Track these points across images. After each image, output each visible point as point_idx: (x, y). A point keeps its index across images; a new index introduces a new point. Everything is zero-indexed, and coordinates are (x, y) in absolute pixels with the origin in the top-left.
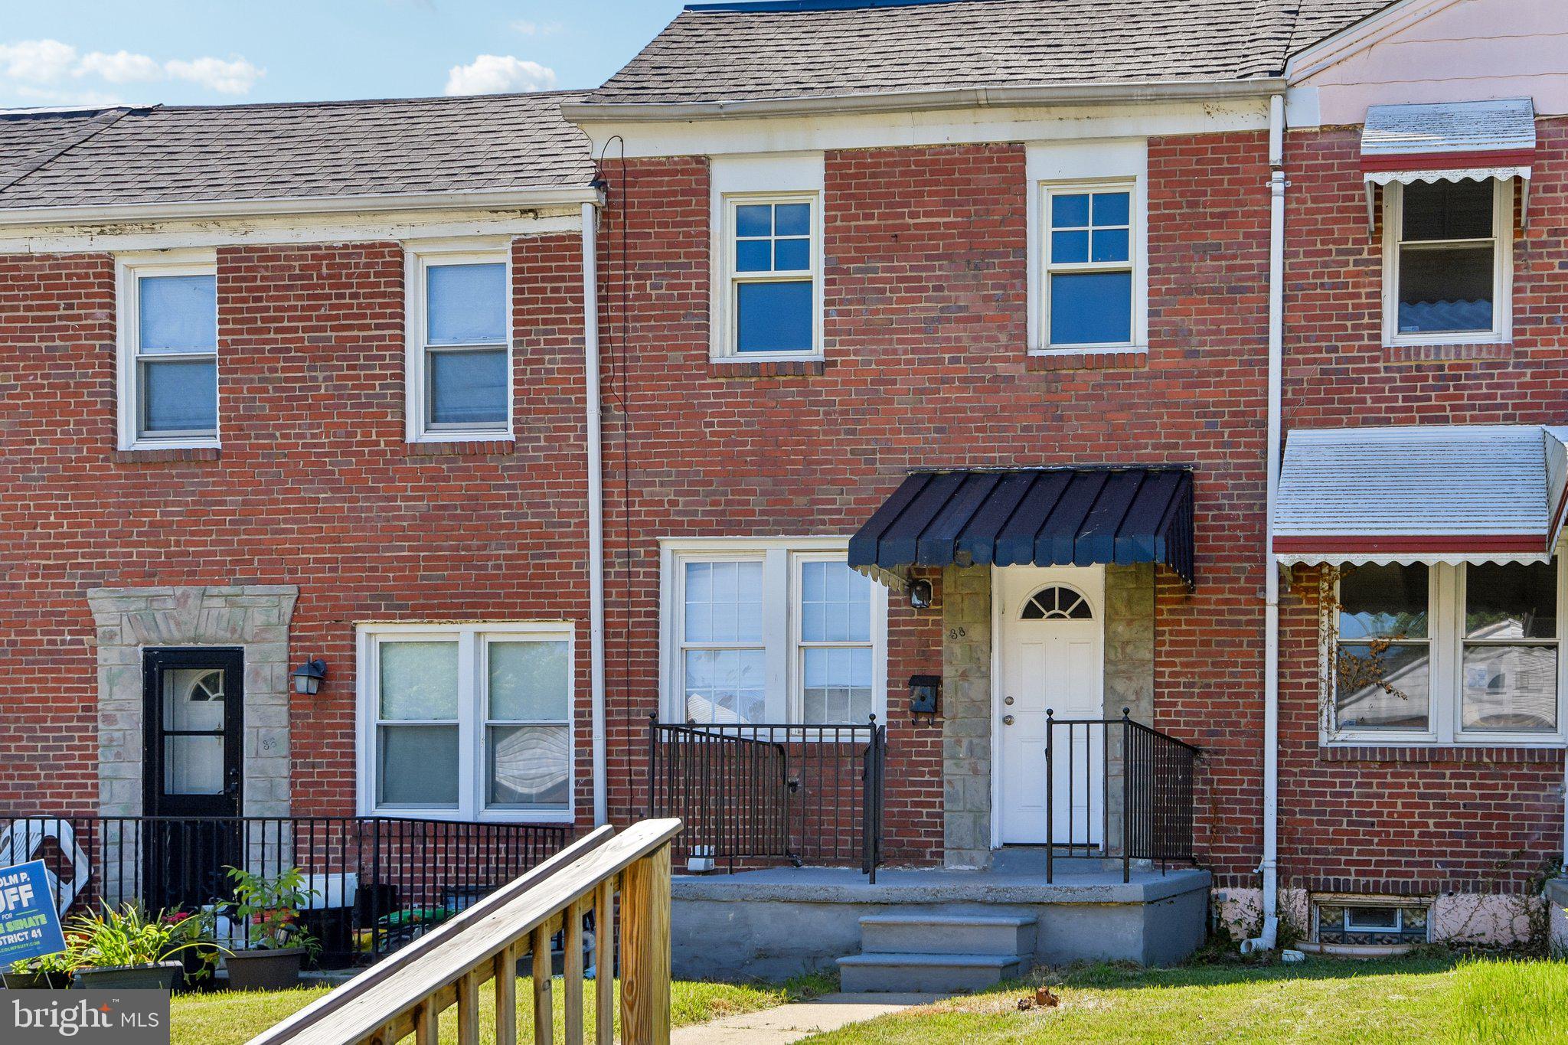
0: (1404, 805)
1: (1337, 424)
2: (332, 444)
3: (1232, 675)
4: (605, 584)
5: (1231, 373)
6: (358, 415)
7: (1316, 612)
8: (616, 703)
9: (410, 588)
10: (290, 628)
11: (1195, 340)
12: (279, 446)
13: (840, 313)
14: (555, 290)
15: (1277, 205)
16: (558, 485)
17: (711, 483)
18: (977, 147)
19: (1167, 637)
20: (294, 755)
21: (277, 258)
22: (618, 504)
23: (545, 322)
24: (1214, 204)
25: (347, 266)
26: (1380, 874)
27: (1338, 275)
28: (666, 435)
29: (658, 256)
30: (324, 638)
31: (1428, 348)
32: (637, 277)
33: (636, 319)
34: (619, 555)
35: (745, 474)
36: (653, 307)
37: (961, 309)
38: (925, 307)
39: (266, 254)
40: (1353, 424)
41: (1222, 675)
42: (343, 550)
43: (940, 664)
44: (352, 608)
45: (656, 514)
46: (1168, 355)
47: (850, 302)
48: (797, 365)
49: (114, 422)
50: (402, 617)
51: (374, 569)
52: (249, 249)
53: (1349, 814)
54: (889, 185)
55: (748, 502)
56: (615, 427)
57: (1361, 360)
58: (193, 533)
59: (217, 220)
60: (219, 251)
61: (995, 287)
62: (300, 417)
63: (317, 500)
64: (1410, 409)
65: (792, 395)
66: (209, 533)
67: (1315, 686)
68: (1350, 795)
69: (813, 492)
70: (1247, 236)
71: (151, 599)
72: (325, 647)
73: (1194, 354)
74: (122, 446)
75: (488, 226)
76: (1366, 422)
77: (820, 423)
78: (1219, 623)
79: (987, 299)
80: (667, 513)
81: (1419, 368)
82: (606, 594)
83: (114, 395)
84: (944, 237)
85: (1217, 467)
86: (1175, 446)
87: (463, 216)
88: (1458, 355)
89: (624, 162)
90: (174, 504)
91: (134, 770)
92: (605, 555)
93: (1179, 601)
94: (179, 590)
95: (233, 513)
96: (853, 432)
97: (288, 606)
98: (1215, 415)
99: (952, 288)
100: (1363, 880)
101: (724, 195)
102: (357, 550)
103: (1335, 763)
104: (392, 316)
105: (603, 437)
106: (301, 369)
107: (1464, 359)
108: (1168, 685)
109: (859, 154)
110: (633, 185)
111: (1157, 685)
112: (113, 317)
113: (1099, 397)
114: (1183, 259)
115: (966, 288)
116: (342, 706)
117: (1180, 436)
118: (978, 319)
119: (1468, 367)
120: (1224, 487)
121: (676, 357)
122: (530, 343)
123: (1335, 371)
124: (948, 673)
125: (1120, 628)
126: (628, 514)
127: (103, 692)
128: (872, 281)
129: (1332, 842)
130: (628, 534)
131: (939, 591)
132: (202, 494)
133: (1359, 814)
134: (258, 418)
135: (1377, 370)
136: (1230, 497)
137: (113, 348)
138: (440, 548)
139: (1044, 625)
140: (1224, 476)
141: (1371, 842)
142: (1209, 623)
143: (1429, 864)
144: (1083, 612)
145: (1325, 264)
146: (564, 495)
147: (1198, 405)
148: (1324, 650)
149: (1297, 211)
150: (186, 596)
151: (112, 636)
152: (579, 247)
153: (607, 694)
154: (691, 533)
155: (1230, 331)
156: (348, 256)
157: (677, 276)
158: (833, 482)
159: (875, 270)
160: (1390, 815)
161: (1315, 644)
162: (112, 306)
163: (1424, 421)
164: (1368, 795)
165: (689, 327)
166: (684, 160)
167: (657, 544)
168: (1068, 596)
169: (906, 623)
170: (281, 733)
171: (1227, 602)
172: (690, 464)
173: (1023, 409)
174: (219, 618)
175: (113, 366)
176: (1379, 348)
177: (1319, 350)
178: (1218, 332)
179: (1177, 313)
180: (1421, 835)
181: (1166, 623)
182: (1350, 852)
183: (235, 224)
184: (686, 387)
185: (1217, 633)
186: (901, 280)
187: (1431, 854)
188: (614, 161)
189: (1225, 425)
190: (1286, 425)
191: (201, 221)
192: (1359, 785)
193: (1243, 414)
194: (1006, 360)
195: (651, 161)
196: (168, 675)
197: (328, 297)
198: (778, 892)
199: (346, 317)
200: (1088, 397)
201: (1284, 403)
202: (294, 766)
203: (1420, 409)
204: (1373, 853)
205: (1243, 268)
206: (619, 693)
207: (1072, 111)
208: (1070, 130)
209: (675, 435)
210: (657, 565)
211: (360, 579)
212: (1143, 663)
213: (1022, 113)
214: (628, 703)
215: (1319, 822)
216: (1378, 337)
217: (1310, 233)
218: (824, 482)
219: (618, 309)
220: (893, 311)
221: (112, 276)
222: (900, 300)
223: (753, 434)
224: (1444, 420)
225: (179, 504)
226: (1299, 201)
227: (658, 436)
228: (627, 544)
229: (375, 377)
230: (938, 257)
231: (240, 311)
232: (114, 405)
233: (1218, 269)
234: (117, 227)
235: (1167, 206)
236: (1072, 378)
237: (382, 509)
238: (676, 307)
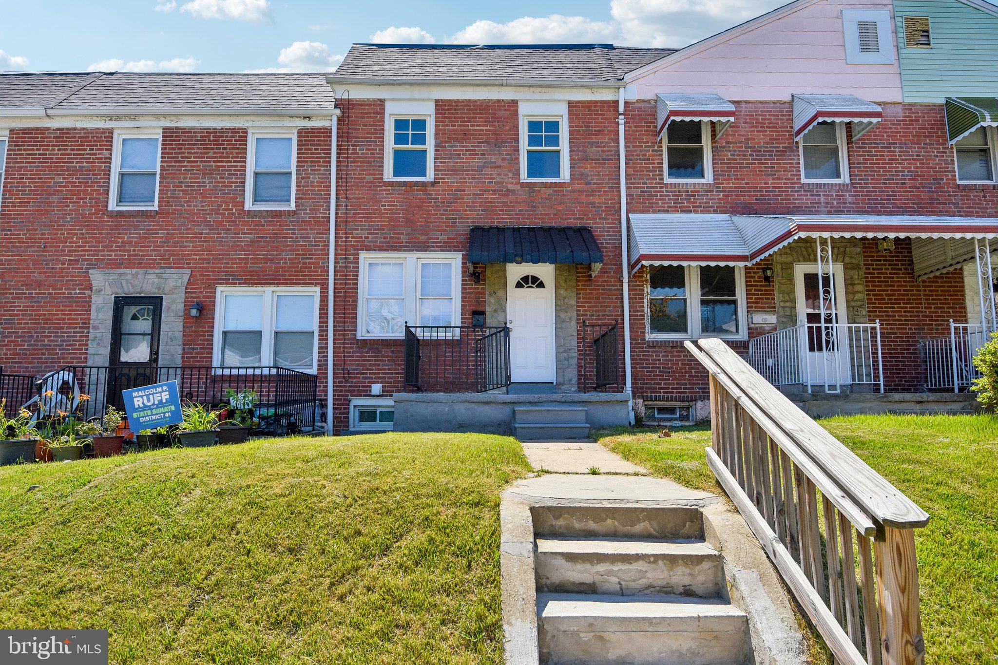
0: (682, 364)
1: (648, 212)
2: (210, 210)
3: (610, 311)
4: (335, 271)
5: (604, 191)
6: (224, 198)
7: (642, 286)
8: (338, 322)
9: (244, 271)
10: (186, 288)
11: (590, 178)
12: (186, 210)
13: (441, 163)
14: (317, 149)
15: (622, 128)
16: (315, 229)
17: (383, 230)
18: (499, 101)
19: (581, 296)
20: (184, 345)
21: (191, 132)
22: (342, 237)
23: (311, 162)
24: (595, 127)
25: (222, 137)
26: (673, 393)
27: (645, 155)
28: (364, 210)
29: (362, 137)
30: (202, 293)
31: (683, 184)
32: (352, 145)
33: (352, 162)
34: (341, 259)
35: (398, 226)
36: (360, 158)
37: (493, 163)
38: (477, 162)
39: (184, 131)
40: (654, 212)
41: (604, 311)
42: (213, 255)
43: (484, 306)
44: (216, 280)
45: (359, 242)
46: (578, 183)
47: (445, 158)
48: (423, 183)
49: (108, 198)
50: (239, 284)
51: (228, 263)
52: (177, 128)
53: (659, 368)
54: (462, 114)
55: (399, 238)
56: (341, 206)
57: (656, 187)
58: (142, 246)
59: (165, 116)
60: (164, 129)
61: (507, 155)
62: (196, 198)
63: (202, 233)
64: (676, 207)
65: (421, 195)
66: (149, 246)
67: (643, 315)
68: (659, 360)
69: (428, 234)
70: (609, 139)
71: (121, 274)
72: (202, 295)
73: (589, 183)
74: (110, 208)
75: (287, 122)
76: (659, 211)
77: (433, 206)
78: (603, 290)
79: (504, 159)
80: (364, 242)
81: (679, 191)
82: (335, 275)
83: (108, 187)
84: (485, 135)
85: (600, 227)
86: (583, 219)
87: (277, 118)
88: (695, 187)
89: (349, 100)
90: (134, 233)
91: (106, 351)
92: (335, 259)
93: (586, 281)
94: (134, 271)
95: (162, 238)
96: (447, 210)
97: (186, 278)
98: (598, 207)
99: (490, 155)
100: (666, 395)
101: (390, 115)
102: (220, 255)
103: (654, 347)
104: (242, 157)
105: (336, 210)
106: (198, 178)
107: (697, 188)
108: (583, 315)
109: (449, 101)
110: (352, 109)
111: (578, 315)
112: (111, 154)
113: (551, 199)
114: (584, 147)
115: (495, 155)
116: (208, 323)
117: (585, 215)
118: (499, 167)
119: (698, 191)
120: (603, 236)
121: (370, 178)
122: (304, 170)
123: (646, 192)
124: (488, 310)
125: (562, 292)
126: (346, 242)
127: (93, 315)
128: (454, 150)
129: (652, 380)
130: (346, 250)
131: (484, 276)
132: (148, 230)
133: (664, 368)
134: (177, 198)
135: (662, 192)
136: (606, 240)
137: (110, 167)
138: (259, 255)
139: (525, 291)
140: (604, 231)
141: (668, 380)
142: (598, 290)
143: (693, 388)
144: (542, 285)
145: (641, 151)
146: (317, 233)
147: (592, 203)
148: (645, 301)
149: (629, 131)
150: (137, 274)
151: (100, 290)
152: (330, 133)
153: (334, 318)
154: (374, 250)
155: (603, 175)
156: (223, 132)
157: (370, 146)
158: (438, 230)
159: (456, 146)
160: (676, 368)
161: (643, 298)
162: (111, 150)
163: (682, 211)
164: (666, 360)
165: (375, 166)
166: (374, 100)
167: (358, 254)
168: (535, 279)
169: (470, 289)
170: (179, 334)
171: (606, 281)
172: (374, 222)
173: (520, 203)
174: (153, 283)
175: (109, 175)
176: (663, 183)
177: (639, 183)
178: (599, 175)
179: (582, 167)
180: (690, 376)
181: (581, 290)
182: (660, 384)
183: (173, 118)
184: (373, 190)
185: (603, 294)
186: (467, 150)
187: (695, 384)
188: (345, 100)
189: (603, 211)
190: (628, 212)
191: (157, 116)
192: (663, 356)
193: (610, 207)
194: (512, 183)
195: (360, 100)
196: (126, 308)
197: (213, 149)
198: (469, 399)
199: (220, 157)
200: (546, 199)
201: (627, 203)
202: (184, 349)
203: (680, 207)
204: (670, 384)
205: (608, 151)
206: (340, 318)
207: (539, 89)
208: (537, 96)
209: (368, 210)
210: (358, 263)
211: (221, 267)
212: (572, 306)
213: (518, 89)
214: (344, 322)
215: (647, 372)
216: (662, 179)
217: (634, 139)
218: (433, 230)
219: (344, 158)
220: (464, 163)
221: (112, 138)
222: (467, 159)
223: (403, 210)
224: (690, 211)
225: (136, 234)
226: (629, 127)
227: (360, 210)
228: (346, 254)
229: (232, 182)
230: (483, 142)
231: (172, 153)
232: (108, 191)
233: (598, 151)
234: (118, 118)
235: (577, 126)
236: (539, 191)
237: (233, 238)
238: (370, 158)
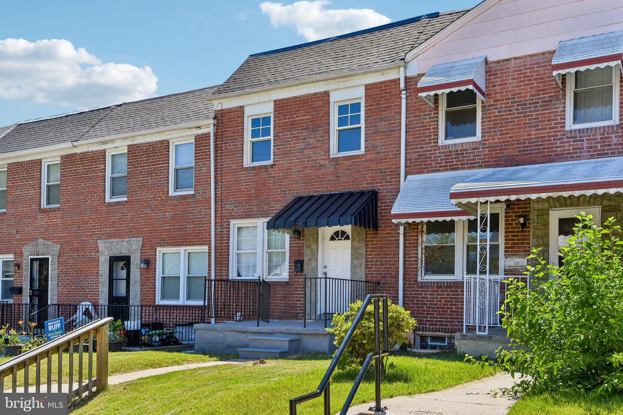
0: (445, 301)
1: (423, 172)
2: (152, 198)
3: (390, 258)
4: (216, 235)
5: (390, 158)
6: (157, 189)
7: (417, 236)
8: (218, 270)
9: (169, 237)
10: (141, 250)
11: (379, 148)
12: (140, 199)
13: (277, 149)
14: (205, 149)
15: (404, 102)
16: (204, 206)
17: (242, 203)
18: (315, 94)
19: (370, 246)
20: (141, 285)
21: (140, 147)
22: (219, 211)
23: (202, 159)
24: (385, 104)
25: (156, 147)
26: (437, 325)
27: (423, 123)
28: (232, 189)
29: (231, 137)
30: (148, 252)
31: (452, 145)
32: (225, 143)
33: (225, 156)
34: (219, 226)
35: (251, 200)
36: (229, 152)
37: (311, 145)
38: (301, 145)
39: (138, 146)
40: (428, 172)
41: (386, 258)
42: (154, 227)
43: (303, 256)
44: (155, 243)
45: (229, 213)
46: (371, 154)
47: (280, 145)
48: (265, 166)
49: (105, 195)
50: (167, 246)
51: (160, 232)
52: (134, 145)
53: (426, 304)
54: (291, 108)
55: (252, 208)
56: (219, 188)
57: (431, 150)
58: (121, 224)
59: (127, 138)
60: (128, 146)
61: (320, 137)
62: (144, 191)
63: (148, 214)
64: (447, 166)
65: (264, 175)
66: (124, 224)
67: (417, 261)
68: (427, 298)
69: (269, 204)
70: (395, 113)
71: (111, 242)
72: (149, 255)
73: (378, 153)
74: (106, 201)
75: (189, 132)
76: (433, 171)
77: (271, 183)
78: (386, 241)
79: (318, 141)
80: (231, 213)
81: (450, 152)
82: (216, 238)
83: (105, 187)
84: (306, 123)
85: (385, 189)
86: (373, 183)
87: (183, 130)
88: (462, 146)
89: (222, 110)
90: (117, 216)
91: (106, 290)
92: (216, 226)
93: (374, 234)
94: (117, 240)
95: (129, 218)
96: (280, 185)
97: (141, 243)
98: (385, 172)
99: (308, 138)
100: (431, 327)
101: (248, 116)
102: (157, 227)
103: (423, 287)
104: (166, 160)
105: (216, 191)
106: (145, 177)
107: (464, 147)
108: (370, 261)
109: (283, 100)
110: (224, 116)
111: (366, 261)
112: (105, 166)
113: (350, 169)
114: (375, 122)
115: (312, 138)
116: (152, 271)
117: (374, 180)
118: (315, 147)
119: (466, 150)
120: (388, 196)
121: (234, 166)
122: (198, 165)
123: (423, 155)
124: (306, 259)
125: (356, 243)
126: (222, 213)
127: (100, 269)
128: (286, 138)
129: (421, 314)
130: (222, 219)
131: (303, 233)
132: (123, 213)
133: (430, 304)
134: (136, 191)
135: (436, 154)
136: (389, 199)
137: (105, 175)
138: (176, 226)
139: (336, 243)
140: (387, 192)
141: (434, 314)
142: (383, 241)
143: (453, 322)
144: (347, 238)
145: (419, 120)
146: (206, 209)
147: (379, 169)
148: (420, 248)
149: (410, 103)
150: (118, 242)
151: (102, 253)
152: (210, 136)
153: (216, 267)
154: (238, 218)
155: (389, 145)
156: (156, 144)
157: (235, 142)
158: (275, 201)
159: (287, 135)
160: (440, 305)
161: (417, 247)
162: (105, 163)
163: (451, 169)
164: (432, 298)
165: (238, 157)
166: (237, 108)
167: (229, 222)
168: (343, 233)
169: (295, 244)
170: (138, 279)
171: (388, 234)
172: (237, 198)
173: (328, 174)
174: (126, 247)
175: (105, 180)
176: (437, 146)
177: (417, 148)
178: (385, 145)
179: (373, 140)
180: (451, 312)
181: (369, 241)
182: (427, 317)
183: (131, 139)
184: (236, 175)
185: (385, 244)
186: (294, 137)
187: (454, 318)
188: (219, 110)
189: (388, 175)
190: (406, 174)
191: (124, 139)
192: (430, 294)
193: (393, 171)
194: (323, 159)
195: (229, 109)
196: (115, 263)
197: (152, 156)
198: (233, 329)
199: (156, 161)
200: (346, 169)
201: (406, 167)
202: (141, 288)
203: (450, 166)
204: (434, 318)
205: (393, 123)
206: (219, 267)
207: (342, 80)
208: (342, 85)
209: (234, 189)
210: (229, 228)
211: (157, 235)
212: (362, 254)
213: (327, 82)
214: (221, 270)
215: (417, 307)
216: (437, 142)
217: (414, 110)
218: (272, 201)
219: (220, 153)
220: (291, 147)
221: (105, 155)
222: (294, 144)
223: (254, 187)
224: (458, 169)
225: (118, 216)
226: (411, 100)
227: (230, 190)
228: (222, 223)
229: (162, 178)
230: (304, 129)
231: (132, 162)
232: (105, 190)
233: (386, 125)
234: (105, 143)
235: (371, 106)
236: (342, 163)
237: (163, 215)
238: (235, 151)
